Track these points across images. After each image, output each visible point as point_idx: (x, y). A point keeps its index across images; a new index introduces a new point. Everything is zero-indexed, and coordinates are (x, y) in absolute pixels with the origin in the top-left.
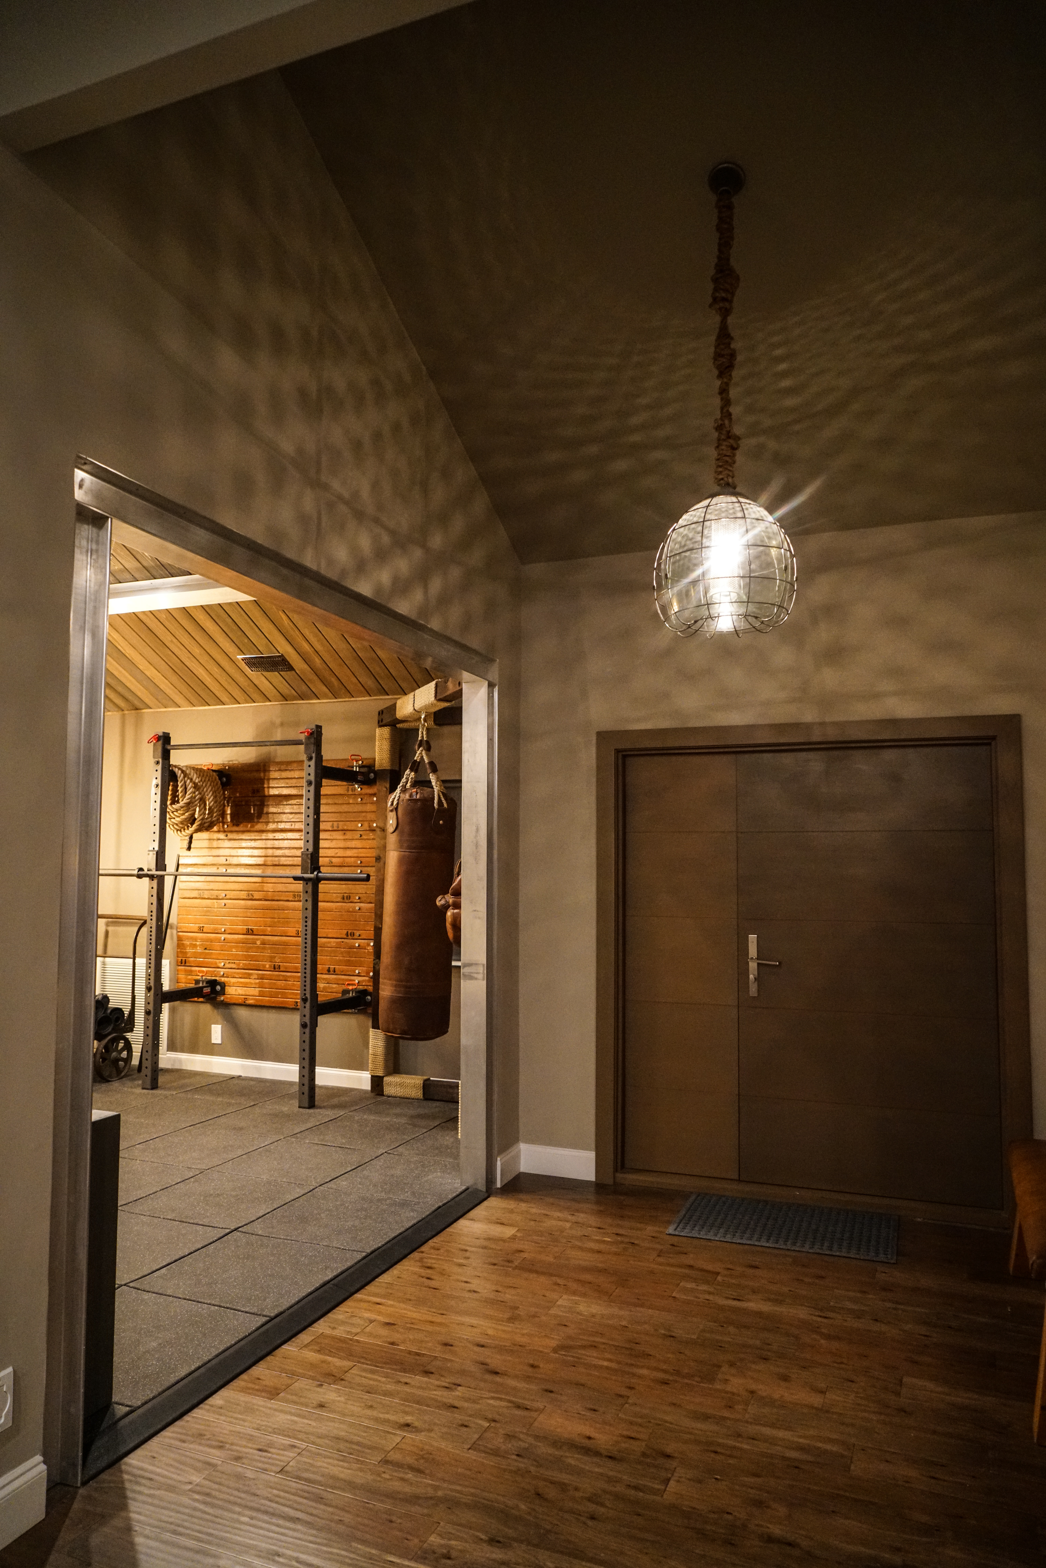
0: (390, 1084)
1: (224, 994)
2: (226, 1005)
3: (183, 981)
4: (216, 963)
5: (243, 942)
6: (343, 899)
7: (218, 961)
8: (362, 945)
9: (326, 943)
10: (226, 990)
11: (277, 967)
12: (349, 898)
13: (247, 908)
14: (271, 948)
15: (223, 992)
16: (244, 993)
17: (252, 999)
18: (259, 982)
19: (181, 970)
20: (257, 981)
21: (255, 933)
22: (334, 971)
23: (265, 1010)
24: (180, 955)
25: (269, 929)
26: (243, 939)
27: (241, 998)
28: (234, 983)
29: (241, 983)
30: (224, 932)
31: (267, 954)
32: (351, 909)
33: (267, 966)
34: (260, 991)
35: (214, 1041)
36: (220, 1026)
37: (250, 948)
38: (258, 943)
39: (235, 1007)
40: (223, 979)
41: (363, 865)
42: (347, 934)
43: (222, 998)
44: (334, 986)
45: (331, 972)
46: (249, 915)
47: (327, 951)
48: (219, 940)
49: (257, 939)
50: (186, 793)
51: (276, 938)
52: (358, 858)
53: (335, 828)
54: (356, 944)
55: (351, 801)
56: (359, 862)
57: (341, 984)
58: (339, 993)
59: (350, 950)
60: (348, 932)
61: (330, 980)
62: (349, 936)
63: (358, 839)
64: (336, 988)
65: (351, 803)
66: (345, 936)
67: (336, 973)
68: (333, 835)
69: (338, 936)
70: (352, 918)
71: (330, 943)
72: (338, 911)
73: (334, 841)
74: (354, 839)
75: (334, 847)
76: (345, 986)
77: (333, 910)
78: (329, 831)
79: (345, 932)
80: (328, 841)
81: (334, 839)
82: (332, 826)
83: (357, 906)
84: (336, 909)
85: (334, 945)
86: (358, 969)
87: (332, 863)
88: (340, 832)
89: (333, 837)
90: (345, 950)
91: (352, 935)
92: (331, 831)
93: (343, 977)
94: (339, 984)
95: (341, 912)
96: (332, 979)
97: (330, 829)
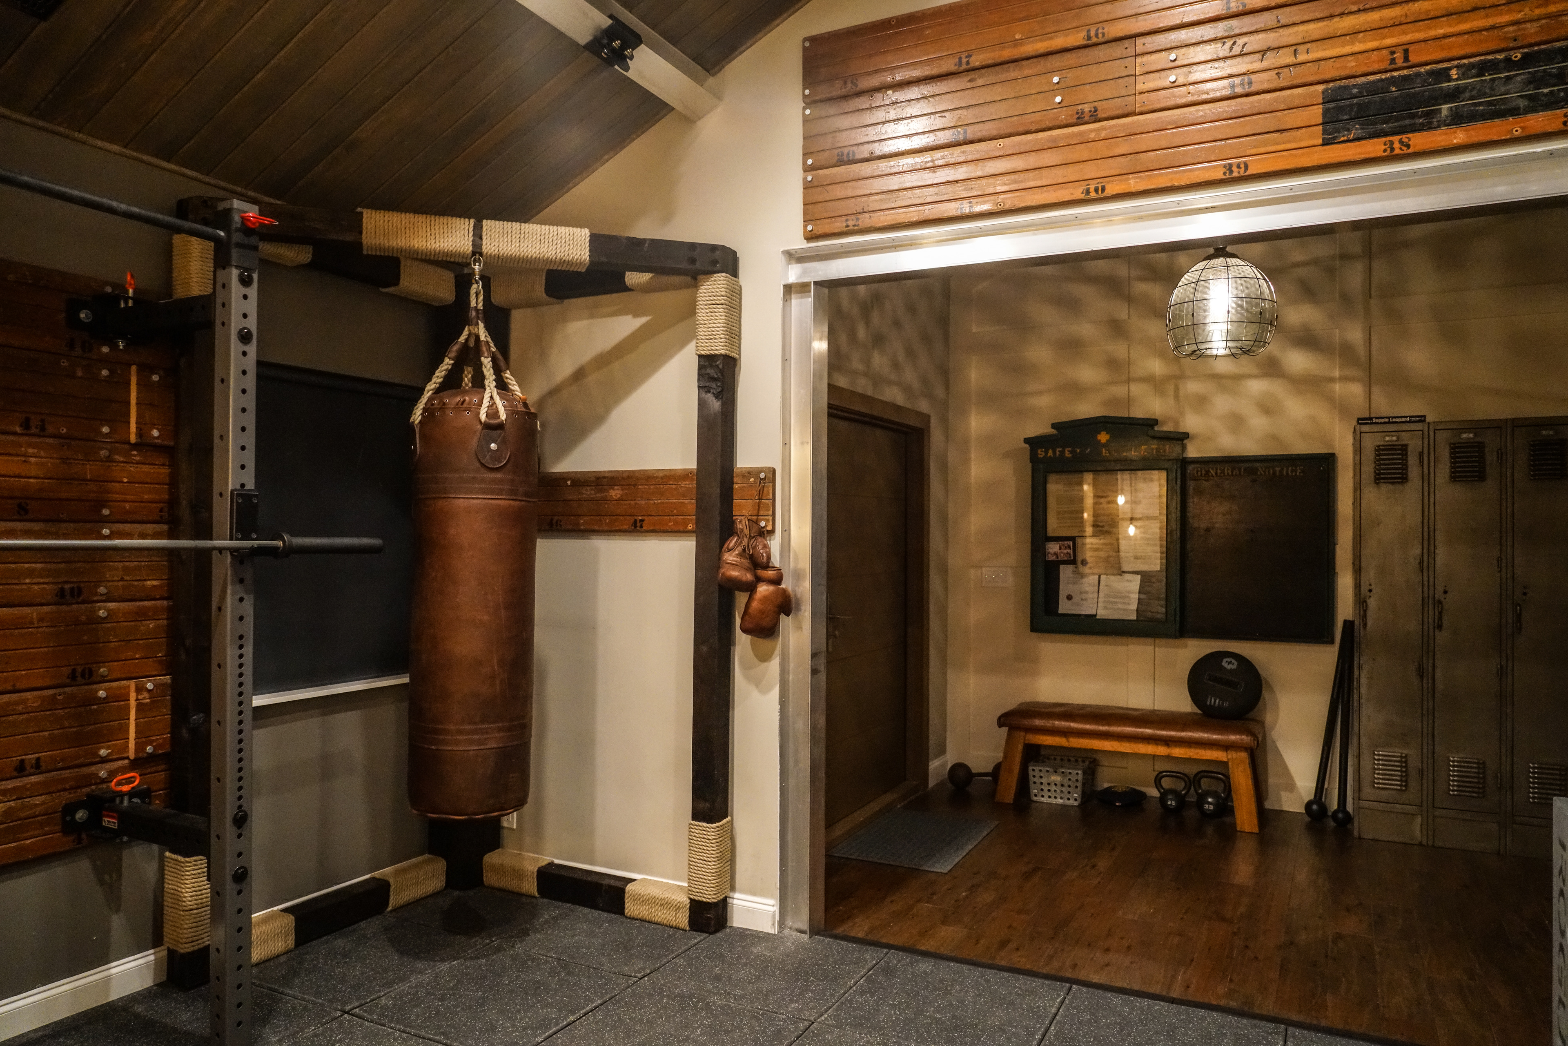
6: (63, 596)
8: (115, 692)
9: (9, 704)
12: (77, 592)
22: (38, 766)
44: (38, 800)
45: (29, 771)
47: (14, 724)
52: (103, 504)
53: (33, 430)
54: (97, 692)
55: (80, 374)
56: (106, 512)
57: (59, 791)
58: (56, 812)
59: (82, 709)
60: (74, 671)
61: (28, 789)
62: (79, 679)
63: (102, 461)
64: (43, 803)
65: (81, 378)
66: (68, 681)
67: (43, 768)
68: (30, 445)
69: (47, 682)
70: (86, 638)
71: (24, 702)
72: (45, 624)
73: (33, 460)
74: (89, 461)
75: (33, 474)
76: (70, 793)
77: (32, 623)
78: (15, 434)
79: (66, 671)
80: (15, 459)
81: (31, 457)
82: (26, 425)
83: (100, 610)
84: (41, 620)
85: (36, 704)
86: (103, 748)
87: (26, 512)
88: (51, 441)
89: (30, 451)
90: (66, 711)
91: (87, 676)
92: (22, 435)
93: (66, 773)
94: (53, 792)
95: (55, 627)
96: (32, 784)
97: (18, 429)
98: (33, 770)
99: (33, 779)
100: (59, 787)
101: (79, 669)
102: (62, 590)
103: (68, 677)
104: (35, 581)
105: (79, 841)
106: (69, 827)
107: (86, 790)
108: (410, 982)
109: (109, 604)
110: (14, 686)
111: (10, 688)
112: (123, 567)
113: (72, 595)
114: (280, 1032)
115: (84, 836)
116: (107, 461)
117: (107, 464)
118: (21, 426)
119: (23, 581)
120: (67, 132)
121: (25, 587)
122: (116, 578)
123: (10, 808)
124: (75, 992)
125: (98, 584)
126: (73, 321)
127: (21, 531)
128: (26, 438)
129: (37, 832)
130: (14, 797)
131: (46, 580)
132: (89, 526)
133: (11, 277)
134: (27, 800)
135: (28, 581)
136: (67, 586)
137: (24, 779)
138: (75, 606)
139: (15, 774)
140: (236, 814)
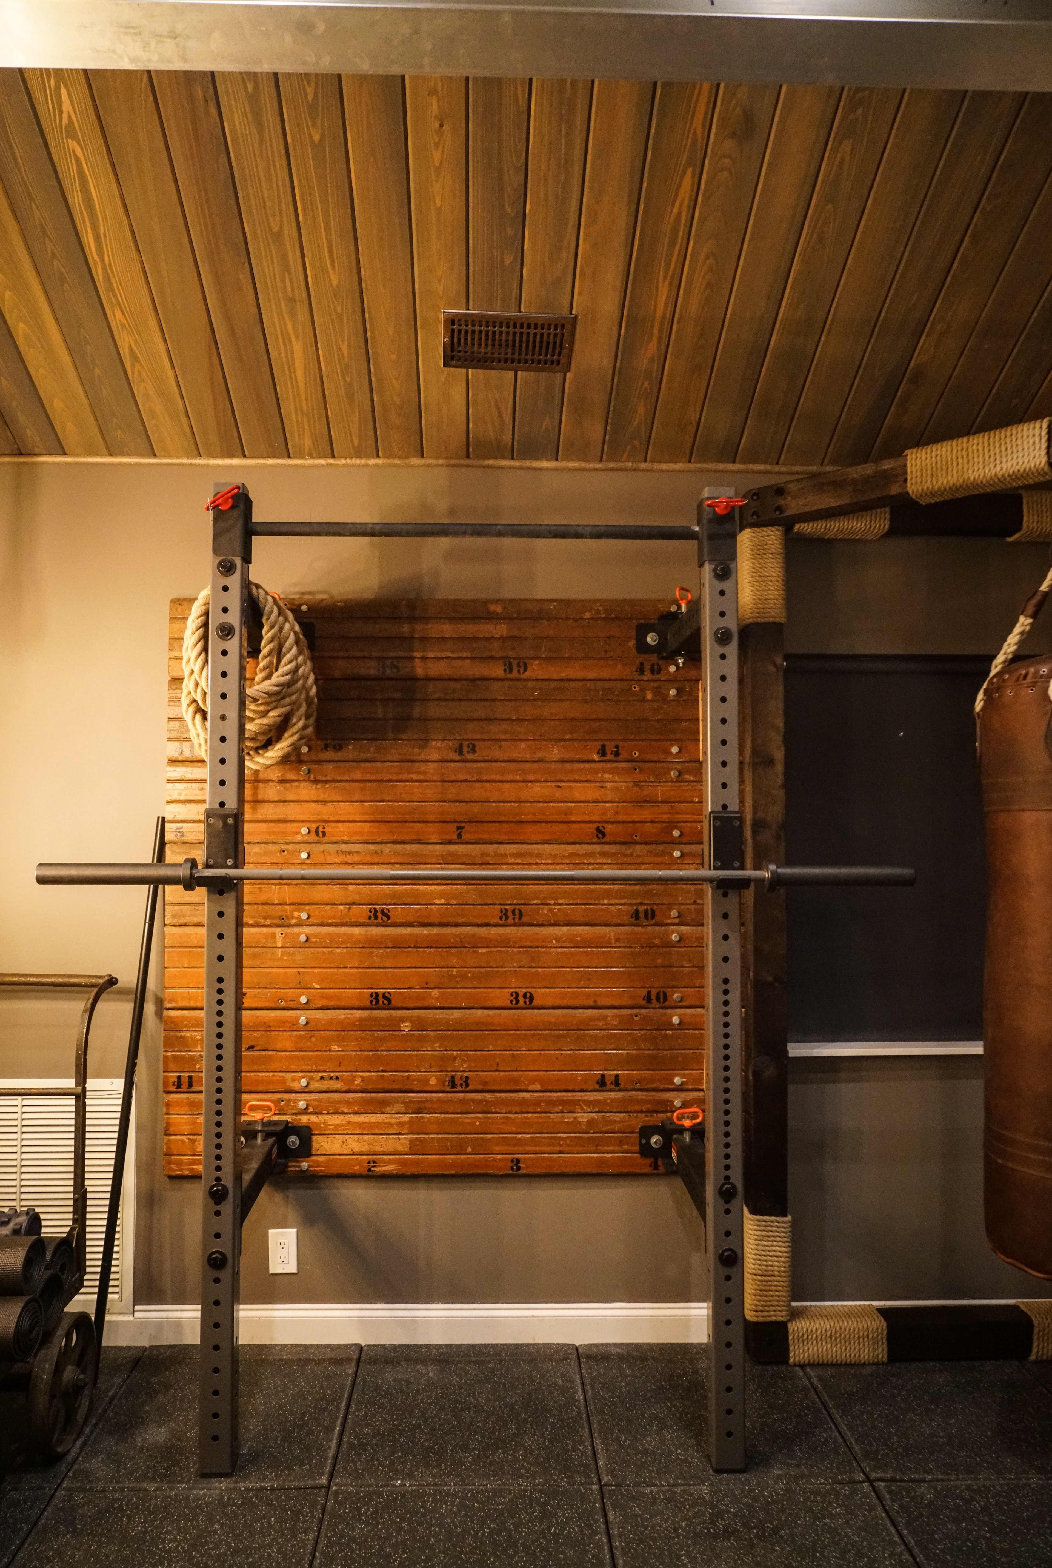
0: (804, 1339)
1: (310, 1155)
2: (312, 1179)
3: (186, 1129)
4: (283, 1081)
5: (362, 1026)
6: (637, 918)
7: (288, 1076)
8: (687, 1019)
9: (591, 1019)
10: (315, 1145)
11: (458, 1081)
12: (650, 914)
13: (373, 943)
14: (440, 1038)
15: (305, 1150)
16: (365, 1148)
17: (389, 1162)
18: (411, 1121)
19: (180, 1103)
20: (406, 1118)
21: (394, 1003)
22: (617, 1083)
23: (422, 1185)
24: (172, 1066)
25: (435, 993)
26: (361, 1020)
27: (360, 1163)
28: (337, 1126)
29: (359, 1124)
30: (306, 1007)
31: (431, 1050)
32: (657, 941)
33: (433, 1081)
34: (411, 1141)
35: (275, 1268)
36: (293, 1231)
37: (382, 1040)
38: (406, 1027)
39: (338, 1183)
40: (304, 1119)
41: (684, 840)
42: (648, 998)
43: (304, 1165)
44: (618, 1117)
45: (609, 1086)
46: (377, 961)
47: (595, 1038)
48: (293, 1025)
49: (403, 1020)
50: (279, 661)
51: (457, 1014)
52: (672, 824)
53: (609, 757)
54: (671, 1018)
55: (649, 696)
56: (676, 833)
57: (636, 1112)
58: (633, 1132)
59: (658, 1032)
60: (649, 993)
61: (607, 1104)
62: (654, 1001)
63: (672, 782)
64: (622, 1121)
65: (651, 700)
66: (644, 1003)
67: (622, 1086)
68: (605, 771)
69: (625, 1001)
70: (659, 961)
71: (605, 1018)
72: (622, 945)
73: (608, 785)
74: (660, 782)
75: (609, 799)
76: (646, 1116)
77: (610, 943)
78: (594, 761)
79: (644, 992)
80: (593, 785)
81: (607, 782)
82: (602, 752)
83: (673, 933)
84: (618, 940)
85: (615, 1023)
86: (678, 1075)
87: (604, 835)
88: (624, 765)
89: (606, 776)
90: (643, 1032)
91: (662, 1000)
92: (599, 761)
93: (641, 1095)
94: (631, 1112)
95: (631, 947)
96: (612, 1100)
97: (596, 757)
98: (613, 1087)
99: (613, 1095)
100: (637, 1108)
101: (654, 992)
102: (637, 911)
103: (644, 999)
104: (612, 902)
105: (656, 1167)
106: (646, 1150)
107: (661, 1116)
108: (975, 1479)
109: (682, 928)
110: (595, 1002)
111: (592, 1004)
112: (695, 890)
113: (646, 917)
114: (789, 1465)
115: (660, 1162)
116: (676, 782)
117: (678, 784)
118: (598, 753)
119: (601, 902)
120: (635, 465)
121: (604, 907)
122: (688, 902)
123: (593, 1119)
124: (655, 1319)
125: (670, 907)
126: (642, 647)
127: (599, 853)
128: (602, 765)
129: (617, 1148)
130: (596, 1110)
131: (623, 901)
132: (661, 848)
133: (587, 615)
134: (608, 1115)
135: (606, 902)
136: (642, 908)
137: (605, 1093)
138: (650, 928)
139: (597, 1087)
140: (723, 1185)
